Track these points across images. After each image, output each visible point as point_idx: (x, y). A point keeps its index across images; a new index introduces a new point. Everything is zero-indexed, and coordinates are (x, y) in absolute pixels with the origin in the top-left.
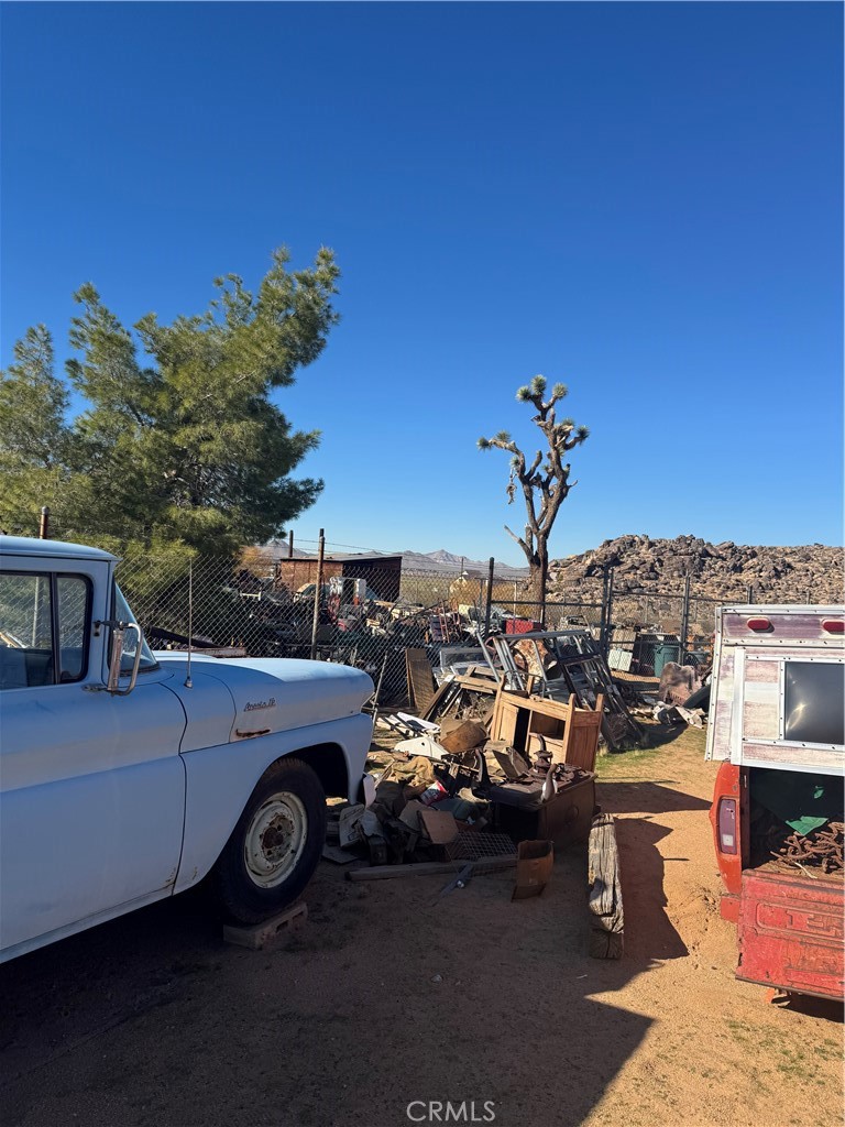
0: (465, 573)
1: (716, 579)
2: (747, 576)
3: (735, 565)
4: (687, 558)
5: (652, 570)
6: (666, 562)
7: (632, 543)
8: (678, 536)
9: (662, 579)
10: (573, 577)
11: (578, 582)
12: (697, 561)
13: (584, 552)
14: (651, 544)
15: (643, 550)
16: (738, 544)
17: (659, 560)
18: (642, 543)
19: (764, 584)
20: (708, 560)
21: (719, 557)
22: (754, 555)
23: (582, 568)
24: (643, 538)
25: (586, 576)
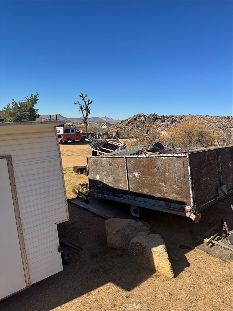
0: (106, 123)
1: (158, 124)
2: (165, 123)
3: (163, 121)
4: (152, 119)
5: (143, 122)
6: (147, 120)
7: (140, 116)
8: (150, 114)
9: (145, 124)
10: (125, 124)
11: (126, 125)
12: (154, 120)
13: (128, 118)
14: (144, 116)
15: (143, 117)
16: (165, 115)
17: (145, 120)
18: (142, 116)
19: (168, 125)
20: (157, 119)
21: (160, 119)
22: (168, 118)
23: (127, 122)
24: (143, 114)
25: (128, 124)
